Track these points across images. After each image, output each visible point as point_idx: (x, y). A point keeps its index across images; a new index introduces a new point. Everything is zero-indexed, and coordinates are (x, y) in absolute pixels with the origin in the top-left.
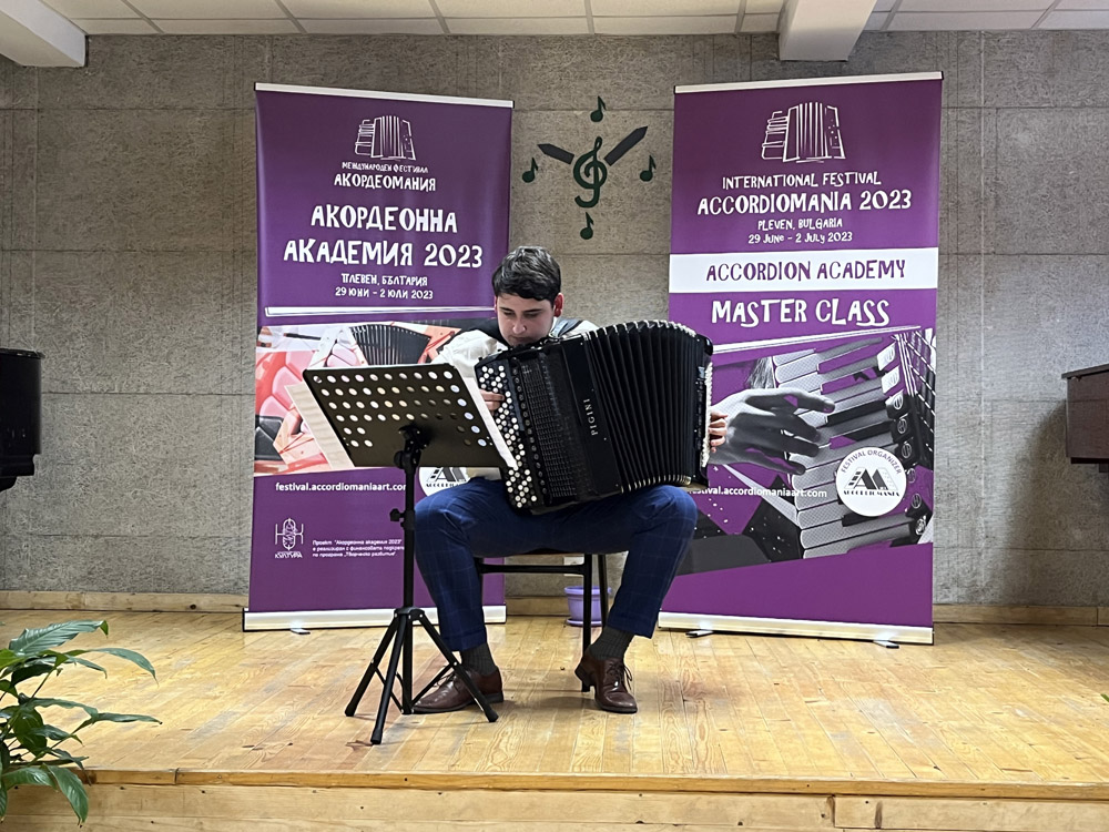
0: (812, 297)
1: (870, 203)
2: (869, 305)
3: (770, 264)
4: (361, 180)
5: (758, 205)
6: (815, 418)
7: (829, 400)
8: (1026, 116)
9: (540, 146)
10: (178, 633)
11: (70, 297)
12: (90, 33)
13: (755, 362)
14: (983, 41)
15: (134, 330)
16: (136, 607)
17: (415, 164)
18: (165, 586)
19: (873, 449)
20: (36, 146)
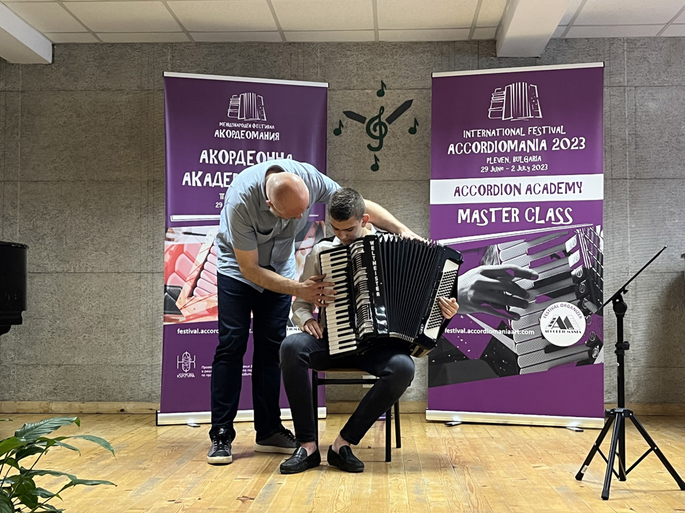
0: (522, 206)
1: (559, 146)
2: (559, 210)
3: (495, 185)
4: (232, 134)
5: (487, 148)
6: (526, 284)
7: (534, 272)
8: (654, 92)
9: (344, 112)
10: (114, 427)
11: (42, 210)
12: (56, 42)
13: (486, 248)
14: (626, 44)
15: (83, 232)
16: (85, 411)
17: (266, 123)
18: (103, 397)
19: (564, 303)
20: (20, 114)
